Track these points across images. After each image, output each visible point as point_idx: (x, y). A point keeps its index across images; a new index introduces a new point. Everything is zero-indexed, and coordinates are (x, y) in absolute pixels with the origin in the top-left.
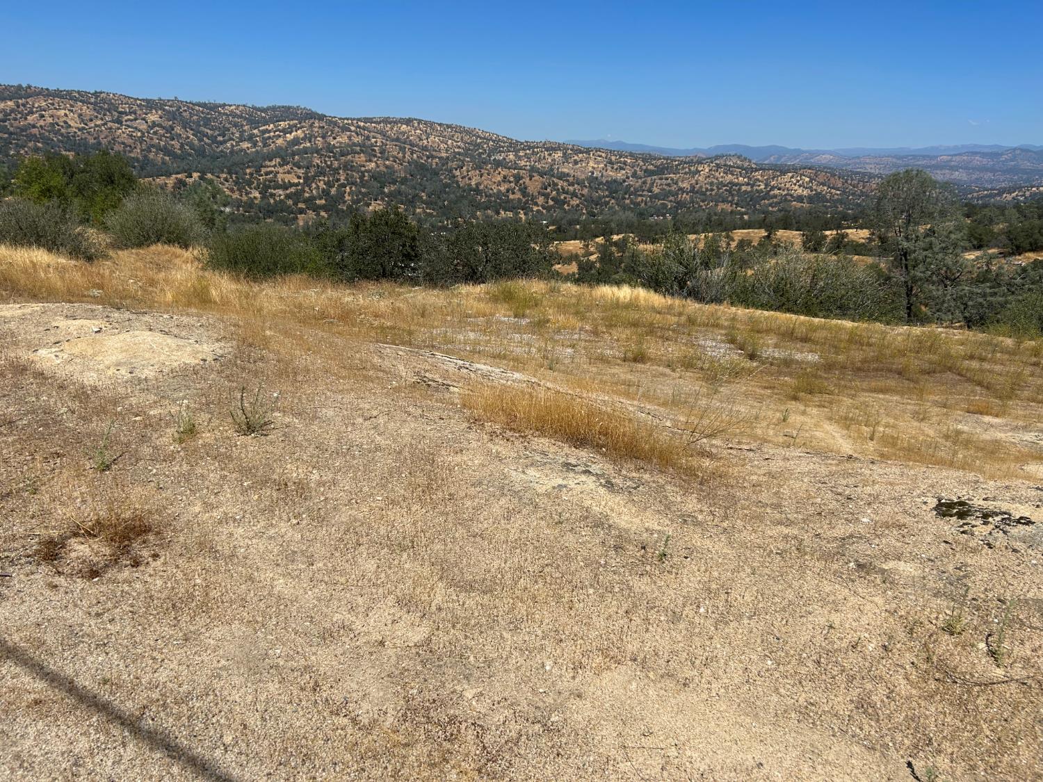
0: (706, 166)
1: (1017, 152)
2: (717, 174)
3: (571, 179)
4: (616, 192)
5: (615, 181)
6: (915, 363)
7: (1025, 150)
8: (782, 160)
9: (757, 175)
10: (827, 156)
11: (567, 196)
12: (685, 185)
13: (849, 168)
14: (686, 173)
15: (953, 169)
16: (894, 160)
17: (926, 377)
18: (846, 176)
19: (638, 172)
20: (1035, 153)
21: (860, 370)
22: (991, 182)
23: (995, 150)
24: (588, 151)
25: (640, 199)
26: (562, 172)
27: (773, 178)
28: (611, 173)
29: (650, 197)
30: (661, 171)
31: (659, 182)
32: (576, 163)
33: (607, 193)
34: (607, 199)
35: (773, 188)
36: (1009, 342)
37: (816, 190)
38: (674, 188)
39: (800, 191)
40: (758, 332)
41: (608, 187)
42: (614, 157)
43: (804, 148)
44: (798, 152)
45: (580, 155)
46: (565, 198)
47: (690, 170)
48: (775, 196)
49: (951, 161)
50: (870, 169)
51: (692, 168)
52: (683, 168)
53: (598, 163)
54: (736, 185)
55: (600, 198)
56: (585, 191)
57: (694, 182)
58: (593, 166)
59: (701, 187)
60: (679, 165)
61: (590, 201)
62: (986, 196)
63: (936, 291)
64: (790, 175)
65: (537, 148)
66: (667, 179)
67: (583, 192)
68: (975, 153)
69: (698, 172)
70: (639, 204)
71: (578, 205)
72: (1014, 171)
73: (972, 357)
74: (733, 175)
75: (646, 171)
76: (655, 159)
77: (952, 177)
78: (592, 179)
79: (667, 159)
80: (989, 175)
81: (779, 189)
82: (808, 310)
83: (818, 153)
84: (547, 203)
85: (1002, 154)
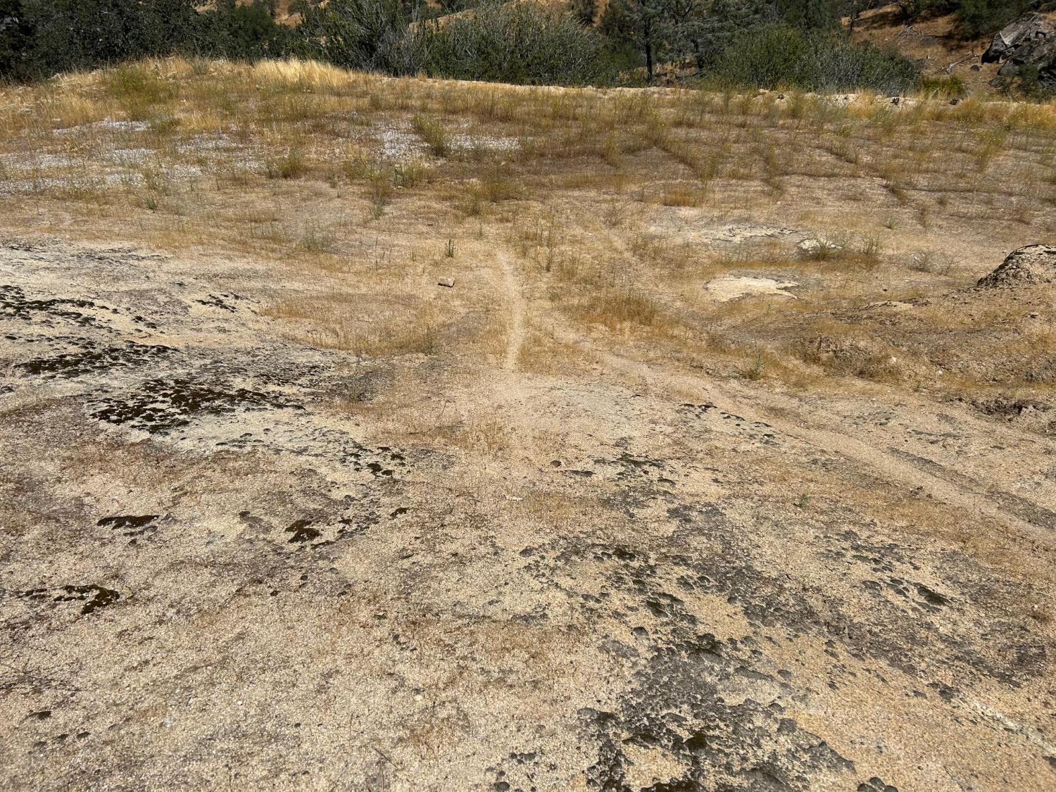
6: (619, 136)
17: (630, 157)
21: (563, 156)
36: (717, 98)
40: (454, 112)
63: (667, 26)
73: (678, 124)
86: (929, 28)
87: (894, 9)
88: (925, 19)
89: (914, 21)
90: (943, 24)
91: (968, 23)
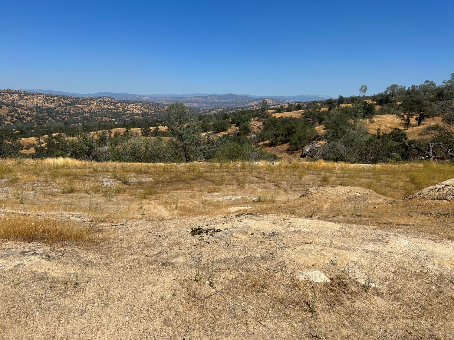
0: (95, 101)
1: (213, 96)
2: (100, 105)
3: (25, 108)
4: (51, 113)
5: (50, 108)
6: (189, 176)
7: (215, 95)
8: (128, 99)
9: (119, 105)
10: (147, 97)
11: (24, 116)
12: (86, 110)
13: (156, 102)
14: (85, 104)
15: (193, 102)
16: (172, 99)
17: (193, 181)
18: (155, 105)
19: (62, 104)
20: (219, 96)
21: (169, 182)
22: (206, 107)
23: (206, 96)
24: (33, 94)
25: (64, 116)
26: (19, 105)
27: (125, 106)
28: (47, 105)
29: (69, 115)
30: (73, 103)
31: (73, 108)
32: (27, 100)
33: (46, 114)
34: (47, 117)
35: (126, 110)
36: (218, 165)
37: (144, 111)
38: (81, 111)
39: (137, 112)
40: (126, 172)
41: (47, 111)
42: (48, 97)
43: (136, 94)
44: (134, 96)
45: (29, 96)
46: (23, 117)
47: (87, 103)
48: (128, 114)
49: (192, 99)
50: (164, 102)
51: (88, 102)
52: (84, 102)
53: (40, 100)
54: (110, 109)
55: (43, 116)
56: (34, 113)
57: (90, 108)
58: (37, 101)
59: (94, 110)
60: (82, 101)
61: (37, 118)
62: (205, 112)
63: (193, 148)
64: (132, 105)
65: (3, 92)
66: (77, 107)
67: (33, 114)
68: (199, 97)
69: (91, 104)
70: (64, 119)
71: (31, 120)
72: (213, 103)
73: (207, 172)
74: (108, 105)
75: (66, 104)
76: (69, 98)
77: (193, 105)
78: (37, 108)
79: (76, 98)
80: (205, 105)
81: (129, 111)
82: (146, 160)
83: (143, 96)
84: (13, 120)
85: (208, 97)
86: (281, 147)
87: (269, 142)
88: (279, 145)
89: (276, 145)
90: (286, 146)
91: (293, 145)
